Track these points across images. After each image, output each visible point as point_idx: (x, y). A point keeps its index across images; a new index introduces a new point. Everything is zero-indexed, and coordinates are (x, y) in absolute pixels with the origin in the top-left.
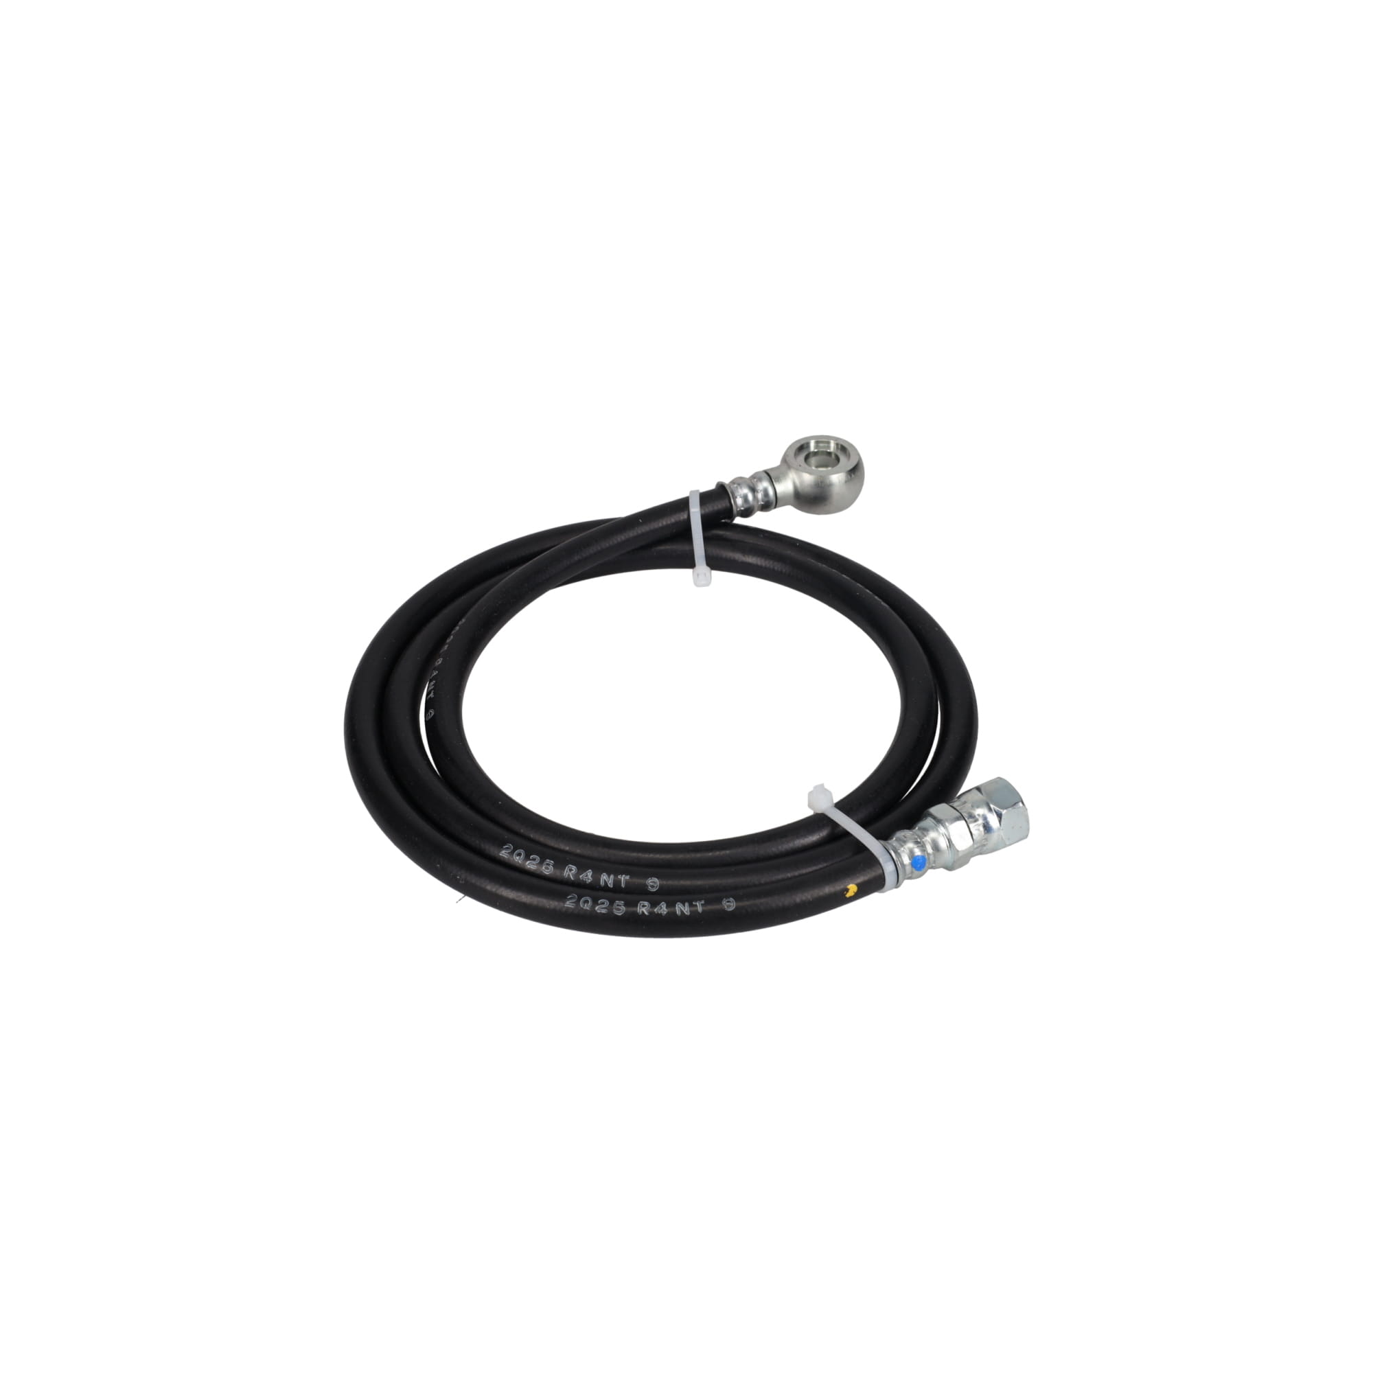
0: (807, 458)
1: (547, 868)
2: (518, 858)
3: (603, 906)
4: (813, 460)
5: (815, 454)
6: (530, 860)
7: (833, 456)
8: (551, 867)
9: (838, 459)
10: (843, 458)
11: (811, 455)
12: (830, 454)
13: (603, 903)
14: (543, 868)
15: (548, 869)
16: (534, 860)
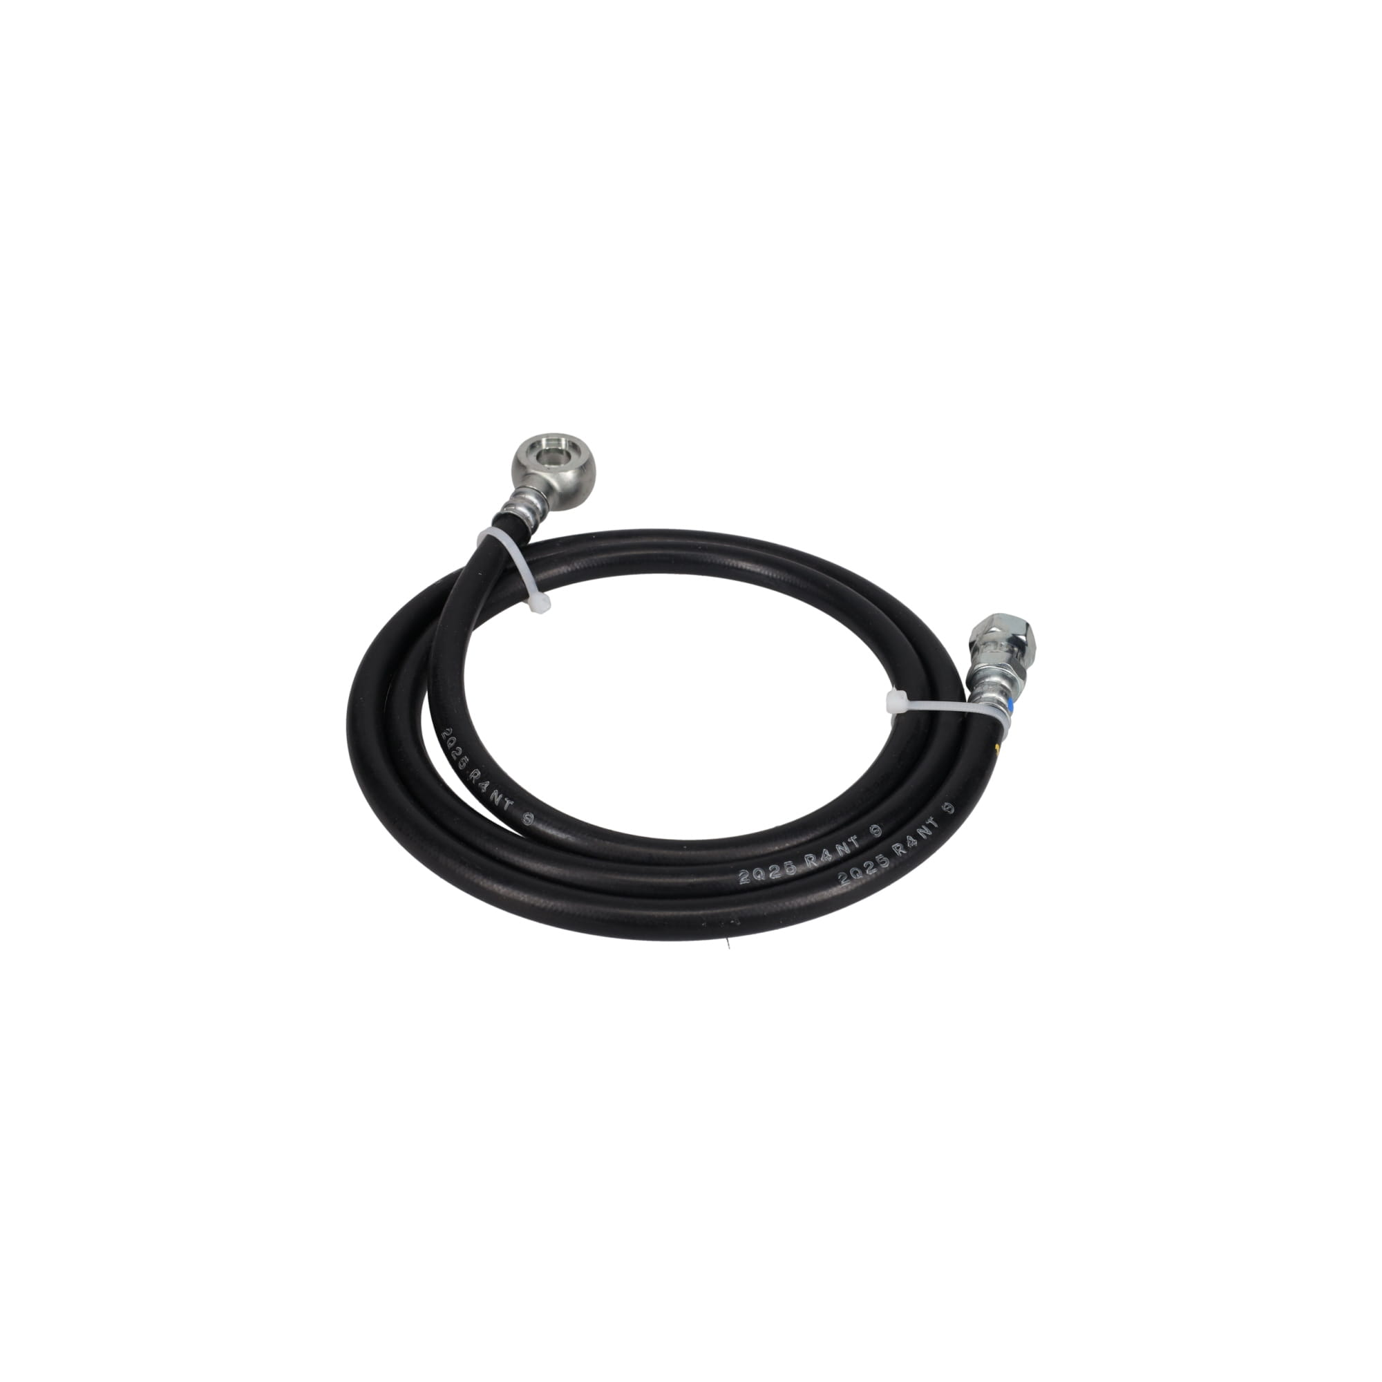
0: (538, 457)
1: (790, 870)
2: (759, 877)
3: (871, 867)
4: (544, 457)
5: (548, 451)
6: (771, 872)
7: (564, 453)
8: (793, 867)
9: (569, 456)
10: (573, 455)
11: (543, 453)
12: (561, 451)
13: (869, 865)
14: (787, 871)
15: (792, 870)
16: (774, 869)
